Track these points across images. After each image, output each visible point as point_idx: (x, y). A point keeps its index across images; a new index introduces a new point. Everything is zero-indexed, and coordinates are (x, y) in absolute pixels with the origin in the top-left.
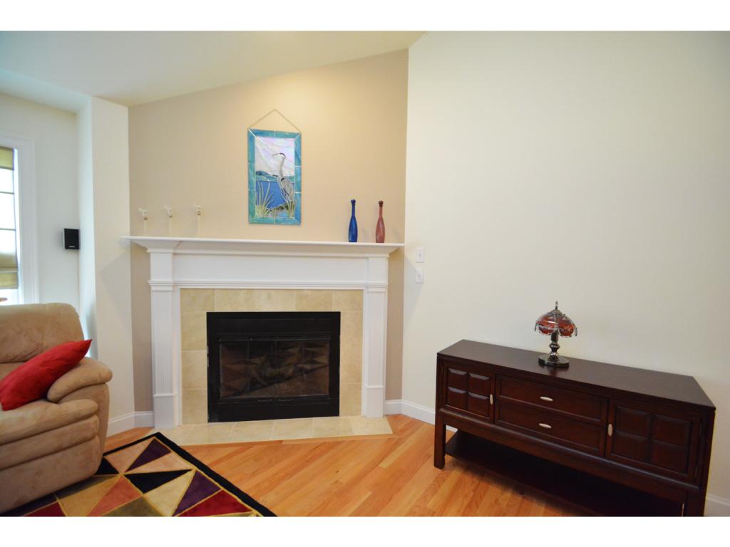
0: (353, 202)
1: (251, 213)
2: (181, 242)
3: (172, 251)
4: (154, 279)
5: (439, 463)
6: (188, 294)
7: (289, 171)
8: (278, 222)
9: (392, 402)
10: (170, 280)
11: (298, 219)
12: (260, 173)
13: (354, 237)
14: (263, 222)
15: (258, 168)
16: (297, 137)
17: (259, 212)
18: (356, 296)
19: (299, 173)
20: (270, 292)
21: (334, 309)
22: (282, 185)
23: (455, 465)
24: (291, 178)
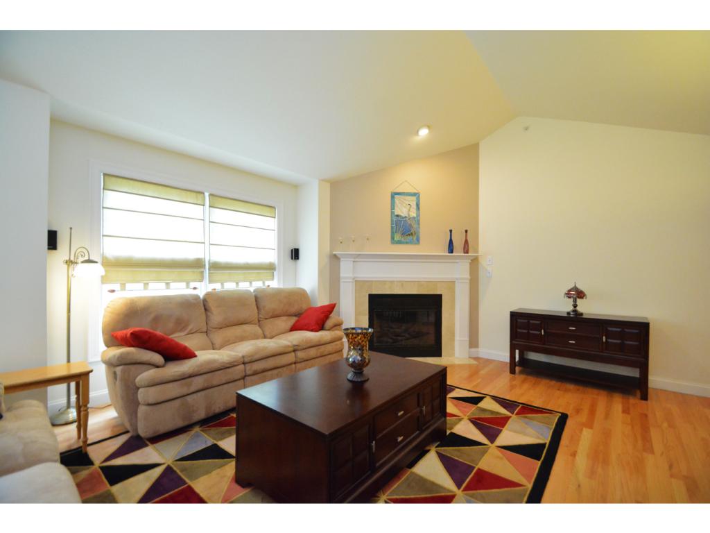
0: (451, 231)
1: (393, 238)
2: (360, 255)
3: (353, 260)
4: (342, 275)
5: (512, 371)
6: (359, 284)
7: (413, 214)
8: (407, 243)
9: (473, 350)
10: (351, 275)
11: (418, 240)
12: (397, 216)
13: (451, 251)
14: (399, 242)
15: (396, 214)
16: (416, 195)
17: (397, 237)
18: (451, 284)
19: (418, 215)
20: (402, 283)
21: (438, 293)
22: (409, 222)
23: (521, 372)
24: (414, 218)
